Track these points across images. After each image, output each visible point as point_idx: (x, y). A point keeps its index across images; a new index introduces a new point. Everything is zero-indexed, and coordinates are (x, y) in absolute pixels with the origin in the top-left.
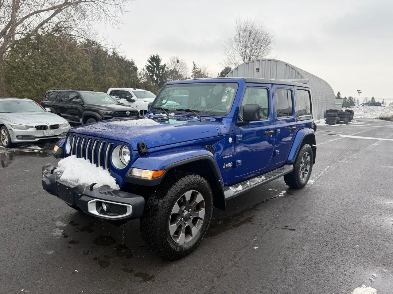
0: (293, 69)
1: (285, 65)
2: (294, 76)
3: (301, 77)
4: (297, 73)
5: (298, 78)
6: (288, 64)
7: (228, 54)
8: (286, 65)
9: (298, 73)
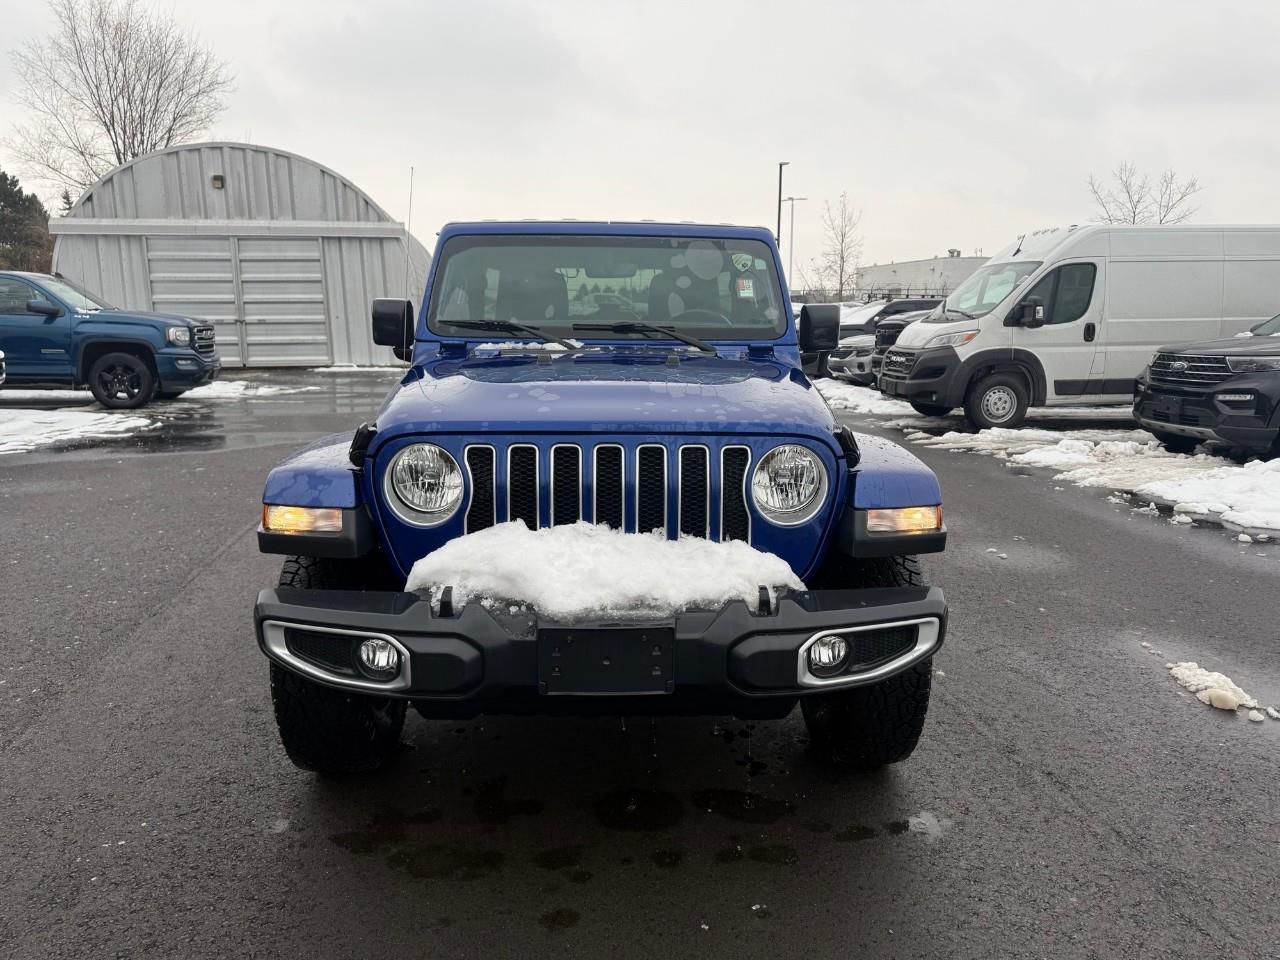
0: (348, 190)
1: (317, 174)
2: (353, 211)
3: (379, 216)
4: (362, 203)
5: (367, 219)
6: (327, 168)
7: (39, 104)
8: (323, 172)
9: (367, 203)
